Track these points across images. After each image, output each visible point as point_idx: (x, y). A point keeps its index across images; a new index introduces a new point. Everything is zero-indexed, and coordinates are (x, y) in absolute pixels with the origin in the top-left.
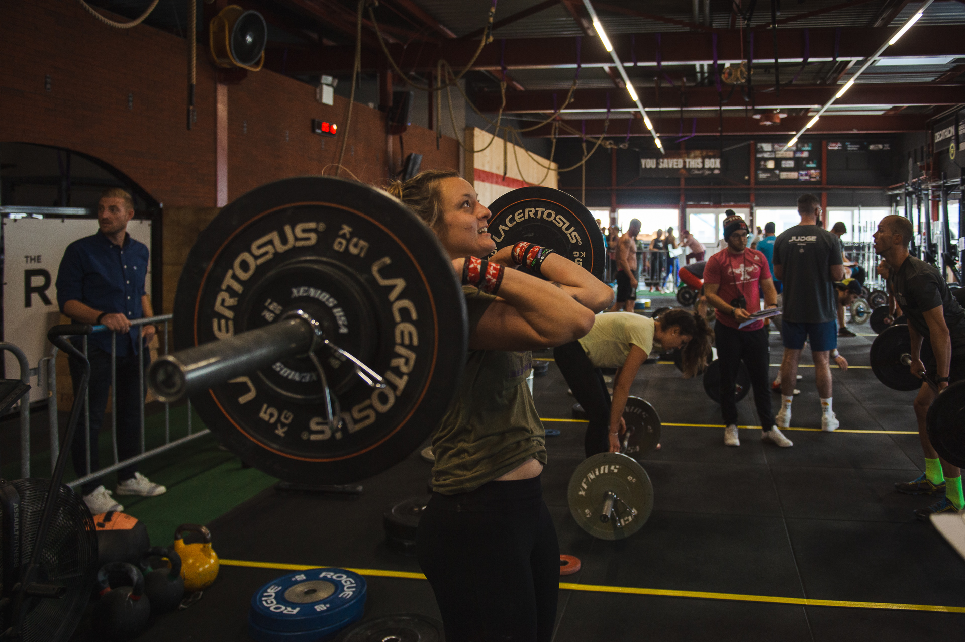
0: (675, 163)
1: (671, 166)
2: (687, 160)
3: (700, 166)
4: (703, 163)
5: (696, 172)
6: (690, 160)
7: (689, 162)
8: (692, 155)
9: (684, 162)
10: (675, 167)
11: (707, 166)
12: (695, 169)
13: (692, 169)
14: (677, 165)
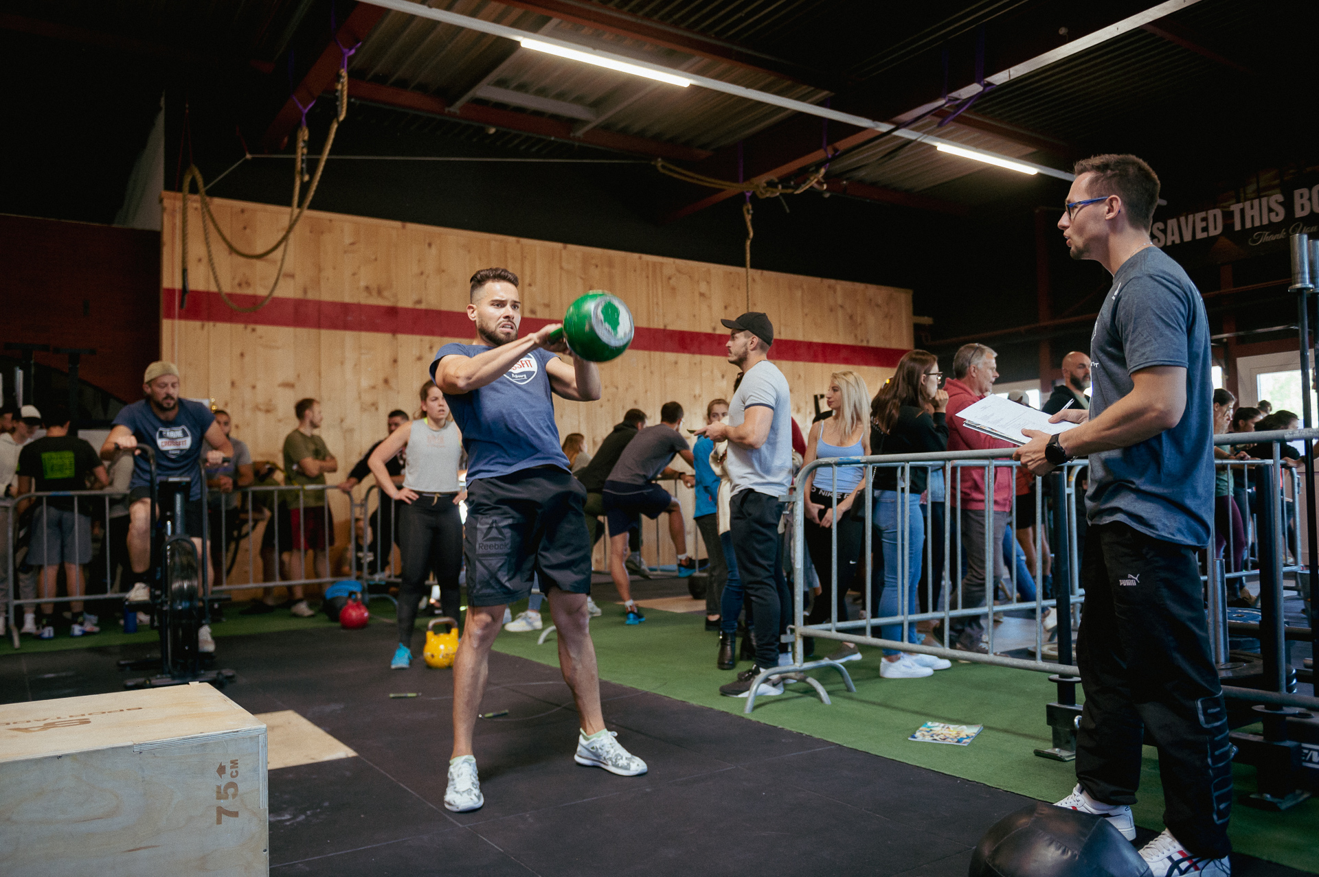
0: (1200, 225)
1: (1188, 237)
2: (1236, 208)
3: (1279, 216)
4: (1288, 205)
5: (1267, 238)
6: (1248, 204)
7: (1242, 211)
8: (1251, 188)
9: (1228, 216)
10: (1200, 235)
11: (1299, 213)
12: (1262, 228)
13: (1254, 229)
14: (1205, 229)
